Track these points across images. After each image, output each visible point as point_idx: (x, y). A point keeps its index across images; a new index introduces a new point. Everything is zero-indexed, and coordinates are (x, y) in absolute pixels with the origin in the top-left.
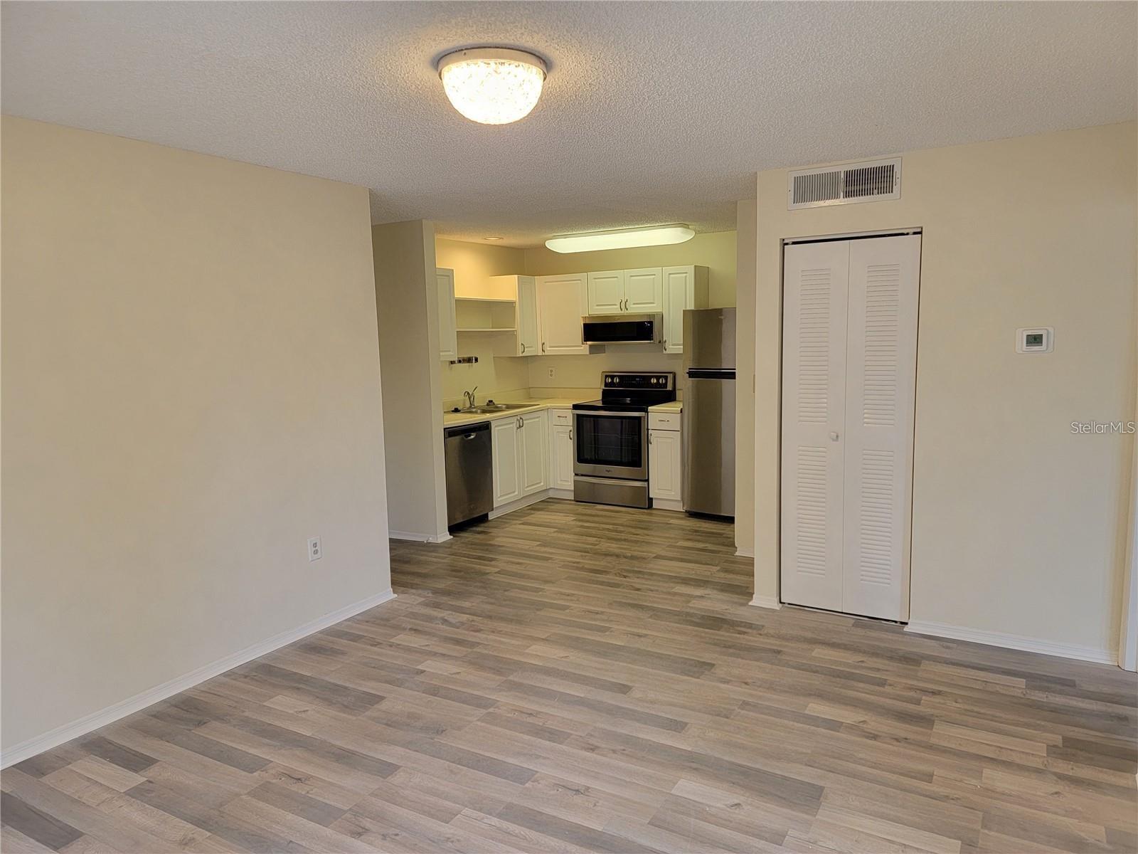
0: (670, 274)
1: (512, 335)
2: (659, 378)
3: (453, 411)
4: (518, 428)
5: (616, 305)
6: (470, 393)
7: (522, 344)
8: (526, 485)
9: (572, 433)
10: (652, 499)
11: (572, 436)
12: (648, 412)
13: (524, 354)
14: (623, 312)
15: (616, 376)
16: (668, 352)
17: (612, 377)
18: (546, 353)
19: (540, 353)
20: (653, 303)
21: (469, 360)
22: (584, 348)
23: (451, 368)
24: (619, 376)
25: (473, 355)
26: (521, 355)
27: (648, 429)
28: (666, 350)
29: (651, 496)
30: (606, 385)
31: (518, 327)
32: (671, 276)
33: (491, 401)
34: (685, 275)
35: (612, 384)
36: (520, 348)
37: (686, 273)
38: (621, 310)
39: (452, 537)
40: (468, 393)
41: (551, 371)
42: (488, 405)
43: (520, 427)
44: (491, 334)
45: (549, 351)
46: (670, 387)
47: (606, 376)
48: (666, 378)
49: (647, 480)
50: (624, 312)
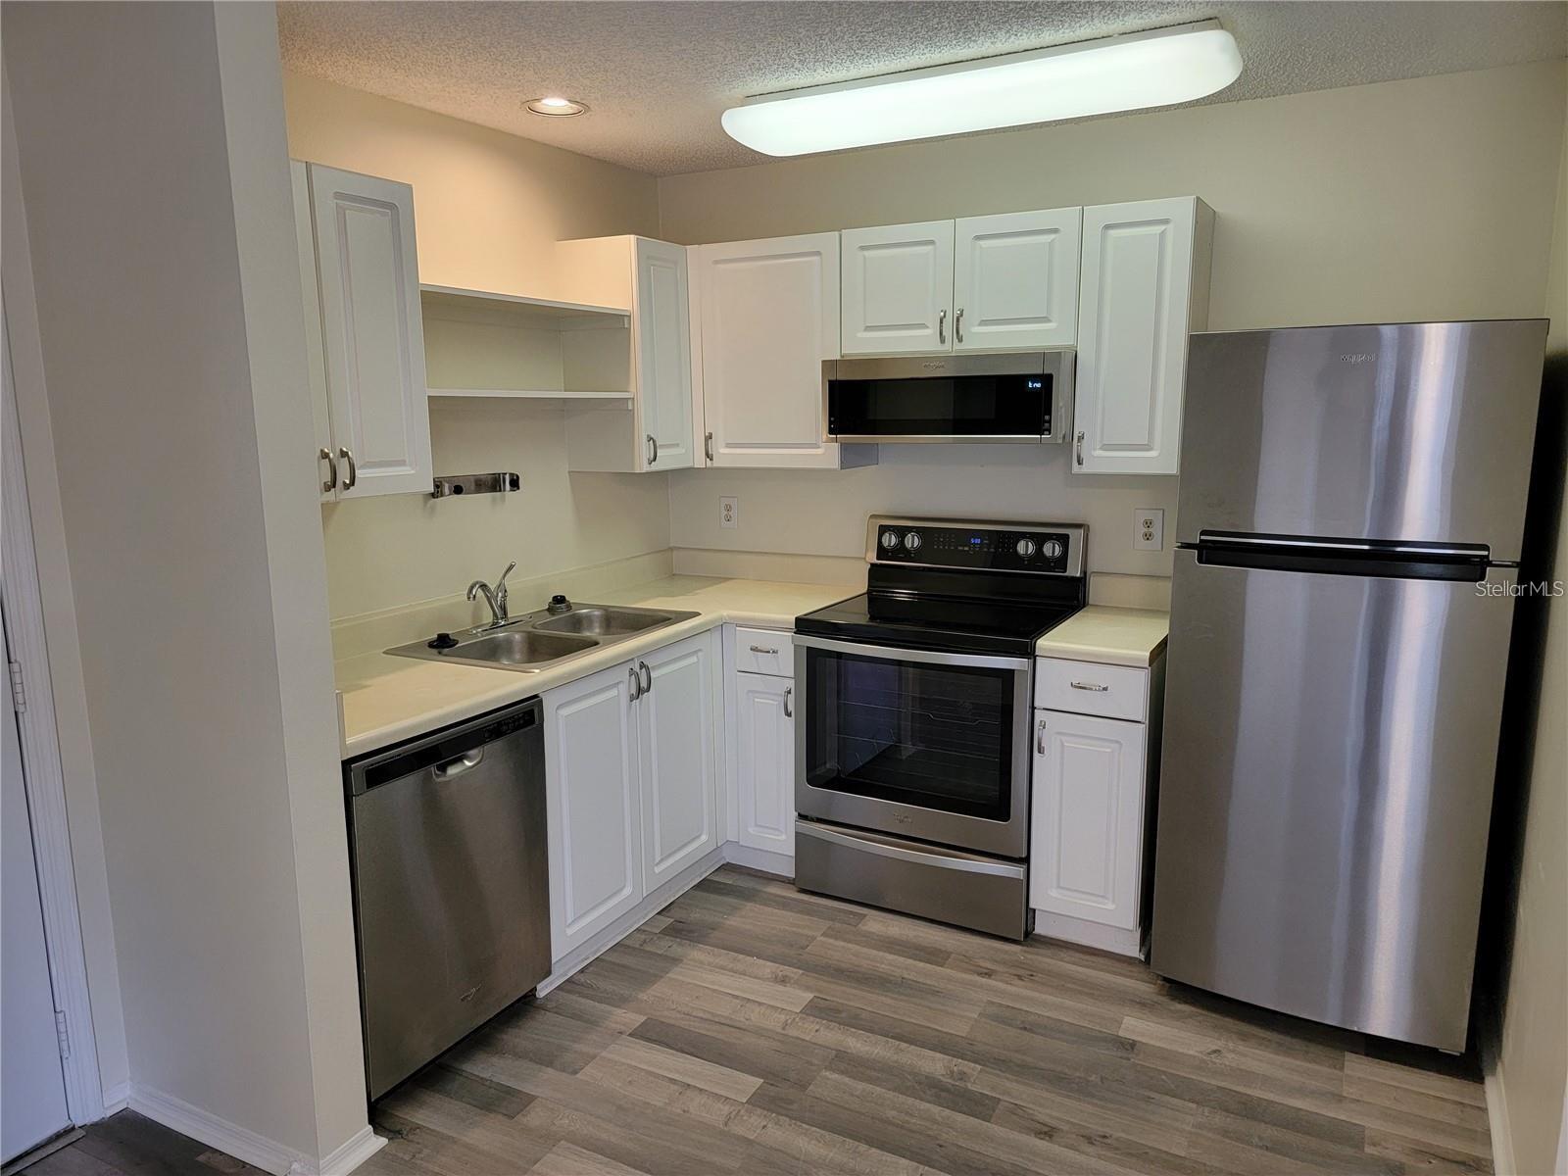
0: (1108, 227)
1: (620, 412)
2: (1040, 540)
3: (431, 645)
4: (632, 698)
5: (923, 326)
6: (492, 587)
7: (650, 439)
8: (658, 859)
9: (791, 697)
10: (1034, 910)
11: (791, 708)
12: (1034, 657)
13: (656, 467)
14: (947, 347)
15: (910, 529)
16: (1086, 469)
17: (901, 532)
18: (717, 463)
19: (700, 462)
20: (1045, 319)
21: (492, 484)
22: (826, 452)
23: (433, 509)
24: (918, 530)
25: (505, 467)
26: (646, 468)
27: (1033, 708)
28: (1080, 462)
29: (1032, 905)
30: (882, 552)
31: (636, 386)
32: (1113, 233)
33: (559, 600)
34: (1159, 229)
35: (900, 551)
36: (644, 451)
37: (1166, 222)
38: (943, 340)
39: (383, 1141)
40: (484, 586)
41: (728, 508)
42: (551, 610)
43: (640, 691)
44: (562, 409)
45: (726, 456)
46: (1074, 570)
47: (883, 530)
48: (1064, 540)
49: (1026, 861)
50: (952, 348)
